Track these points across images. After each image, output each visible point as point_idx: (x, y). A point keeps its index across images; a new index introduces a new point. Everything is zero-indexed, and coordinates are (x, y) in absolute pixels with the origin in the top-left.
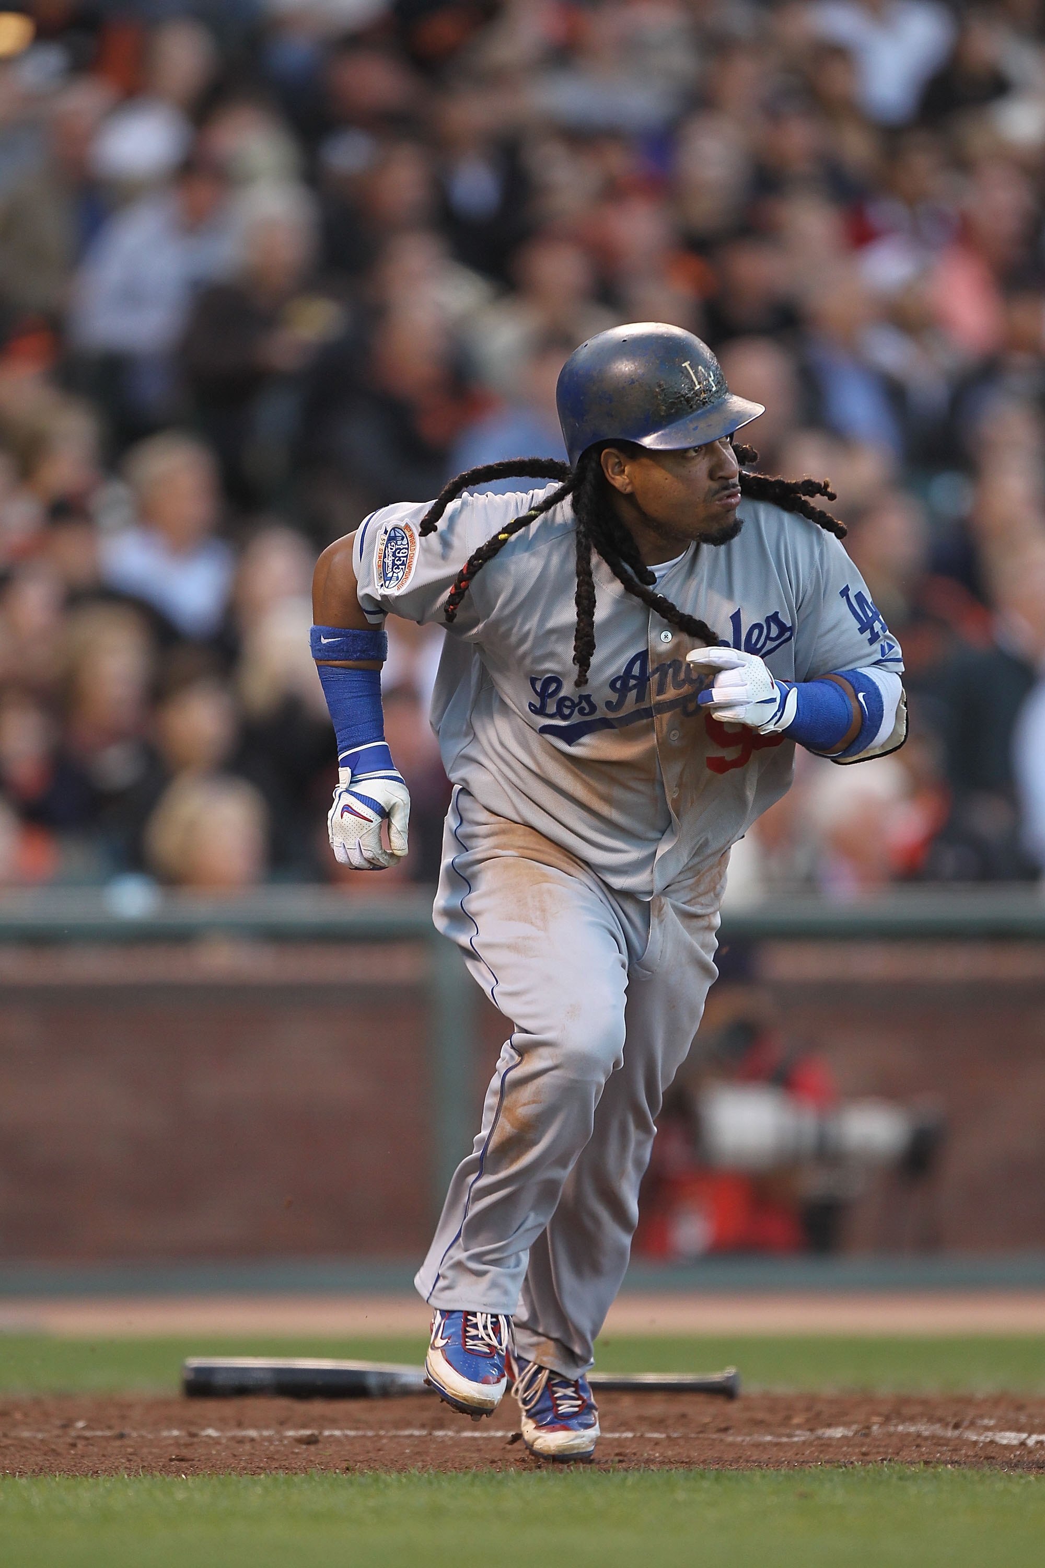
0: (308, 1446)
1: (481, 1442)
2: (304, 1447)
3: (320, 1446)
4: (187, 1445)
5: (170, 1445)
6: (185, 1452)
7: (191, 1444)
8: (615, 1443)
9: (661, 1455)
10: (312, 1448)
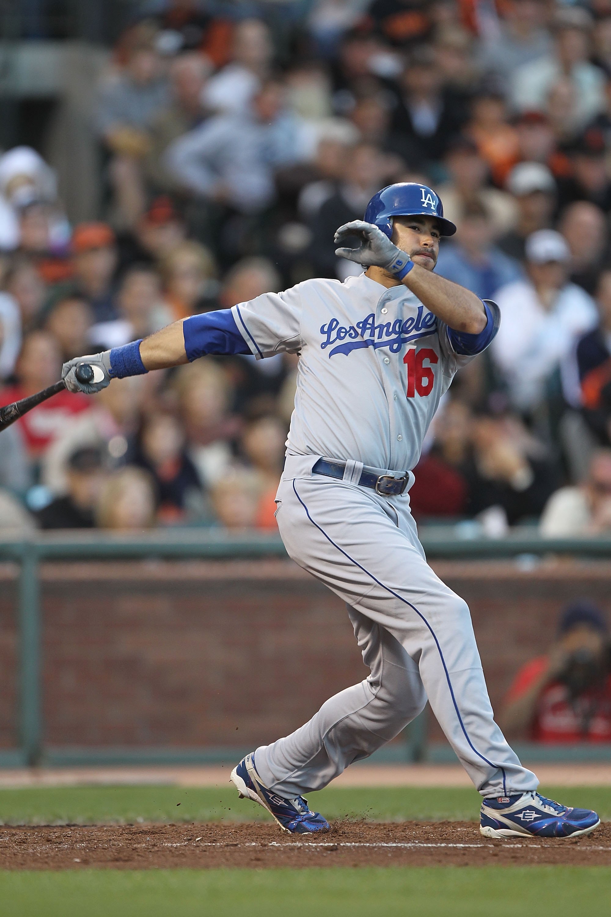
0: (331, 852)
1: (432, 850)
2: (329, 852)
3: (339, 852)
4: (261, 851)
5: (250, 851)
6: (260, 855)
7: (263, 851)
8: (511, 851)
9: (538, 858)
10: (334, 853)
